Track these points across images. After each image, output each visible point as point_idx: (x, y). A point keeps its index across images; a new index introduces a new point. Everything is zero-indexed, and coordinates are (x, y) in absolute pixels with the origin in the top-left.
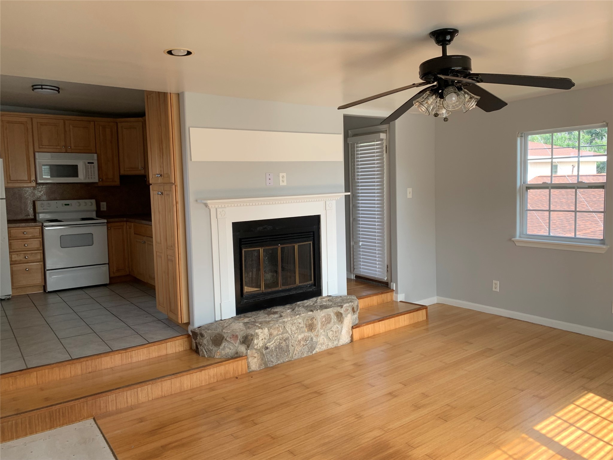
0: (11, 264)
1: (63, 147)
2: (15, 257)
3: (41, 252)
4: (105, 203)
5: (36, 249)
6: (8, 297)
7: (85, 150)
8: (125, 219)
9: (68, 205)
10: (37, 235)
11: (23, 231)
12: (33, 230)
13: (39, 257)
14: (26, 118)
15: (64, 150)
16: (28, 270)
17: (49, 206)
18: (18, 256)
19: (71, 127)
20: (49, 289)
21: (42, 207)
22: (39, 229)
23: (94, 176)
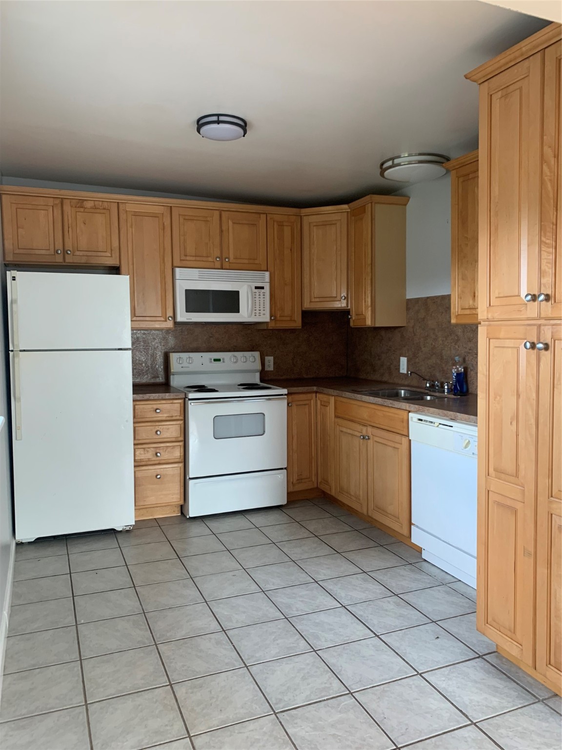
0: (135, 466)
1: (218, 259)
2: (142, 455)
3: (180, 446)
4: (271, 358)
5: (174, 440)
6: (128, 528)
7: (252, 266)
8: (315, 388)
9: (219, 360)
10: (176, 415)
11: (155, 407)
12: (168, 406)
13: (178, 453)
14: (163, 207)
15: (218, 265)
16: (160, 478)
17: (190, 362)
18: (146, 452)
19: (230, 223)
20: (193, 512)
21: (179, 363)
22: (180, 403)
23: (264, 310)
